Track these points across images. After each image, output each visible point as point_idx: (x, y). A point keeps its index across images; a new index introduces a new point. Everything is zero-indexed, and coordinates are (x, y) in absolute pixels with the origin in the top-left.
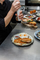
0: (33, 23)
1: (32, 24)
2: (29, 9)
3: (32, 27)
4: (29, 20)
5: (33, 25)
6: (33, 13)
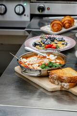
0: (65, 77)
1: (60, 79)
2: (46, 12)
3: (61, 91)
4: (46, 61)
5: (66, 85)
6: (64, 30)
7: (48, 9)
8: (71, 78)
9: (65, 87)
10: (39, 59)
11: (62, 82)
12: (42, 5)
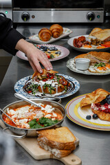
7: (33, 17)
8: (64, 144)
9: (56, 155)
10: (31, 110)
11: (52, 148)
12: (26, 13)
